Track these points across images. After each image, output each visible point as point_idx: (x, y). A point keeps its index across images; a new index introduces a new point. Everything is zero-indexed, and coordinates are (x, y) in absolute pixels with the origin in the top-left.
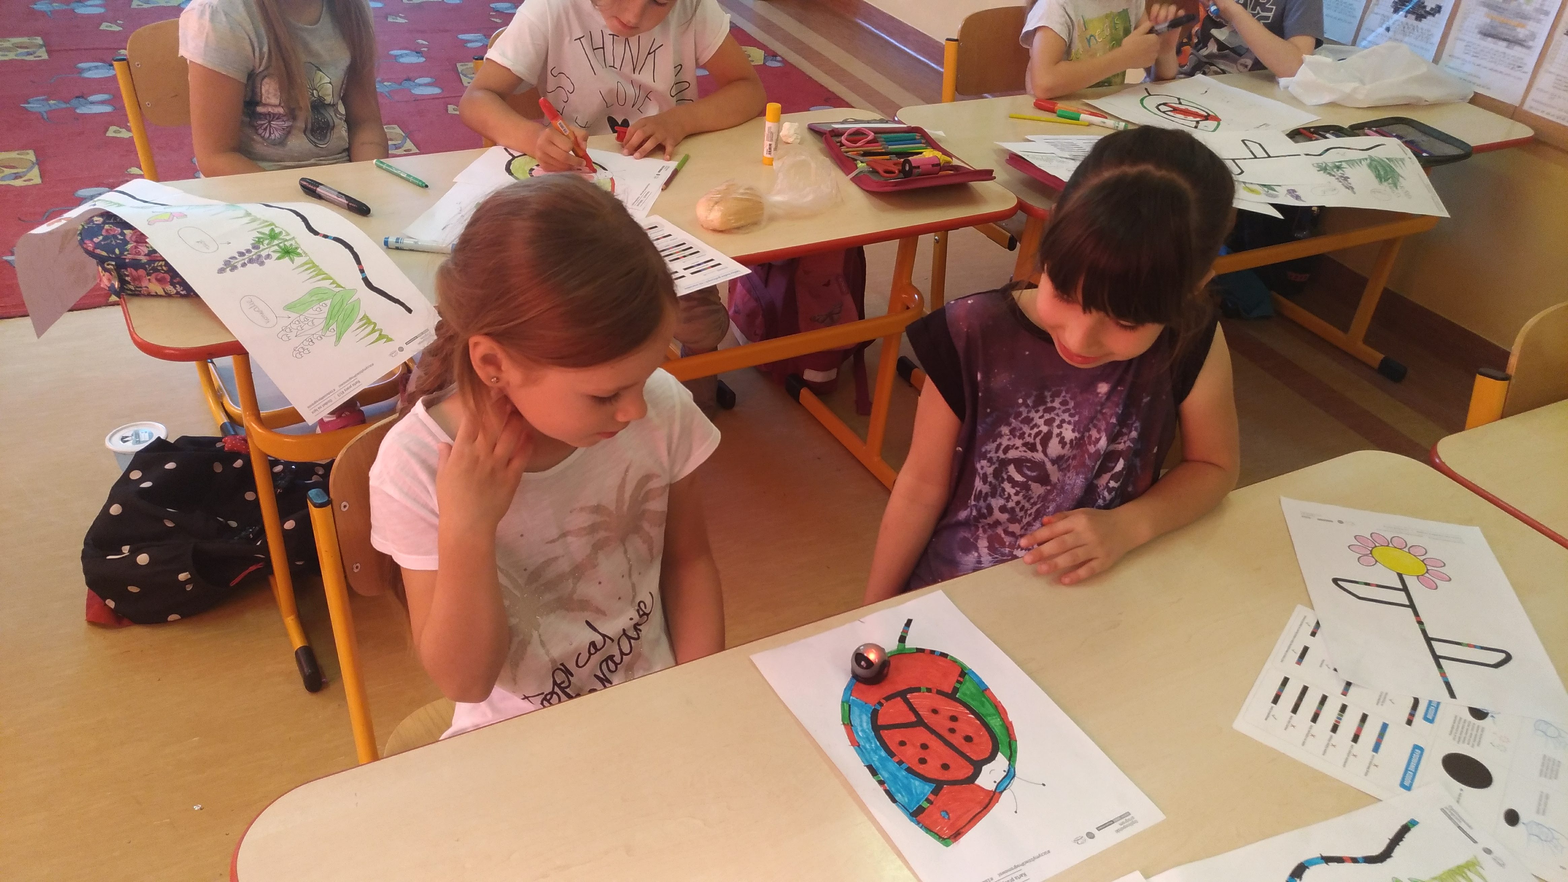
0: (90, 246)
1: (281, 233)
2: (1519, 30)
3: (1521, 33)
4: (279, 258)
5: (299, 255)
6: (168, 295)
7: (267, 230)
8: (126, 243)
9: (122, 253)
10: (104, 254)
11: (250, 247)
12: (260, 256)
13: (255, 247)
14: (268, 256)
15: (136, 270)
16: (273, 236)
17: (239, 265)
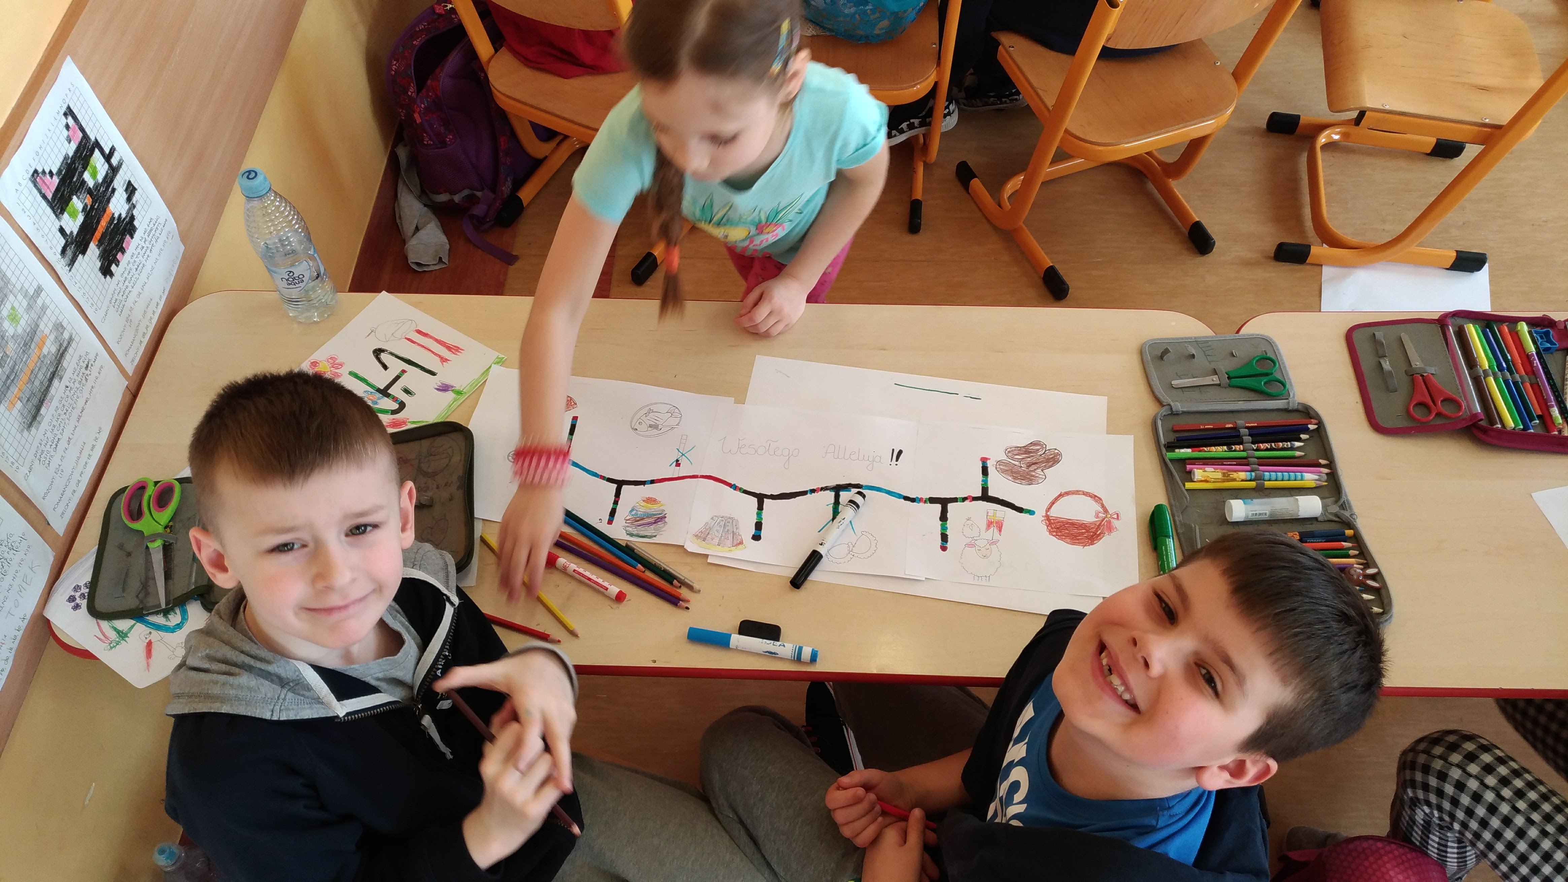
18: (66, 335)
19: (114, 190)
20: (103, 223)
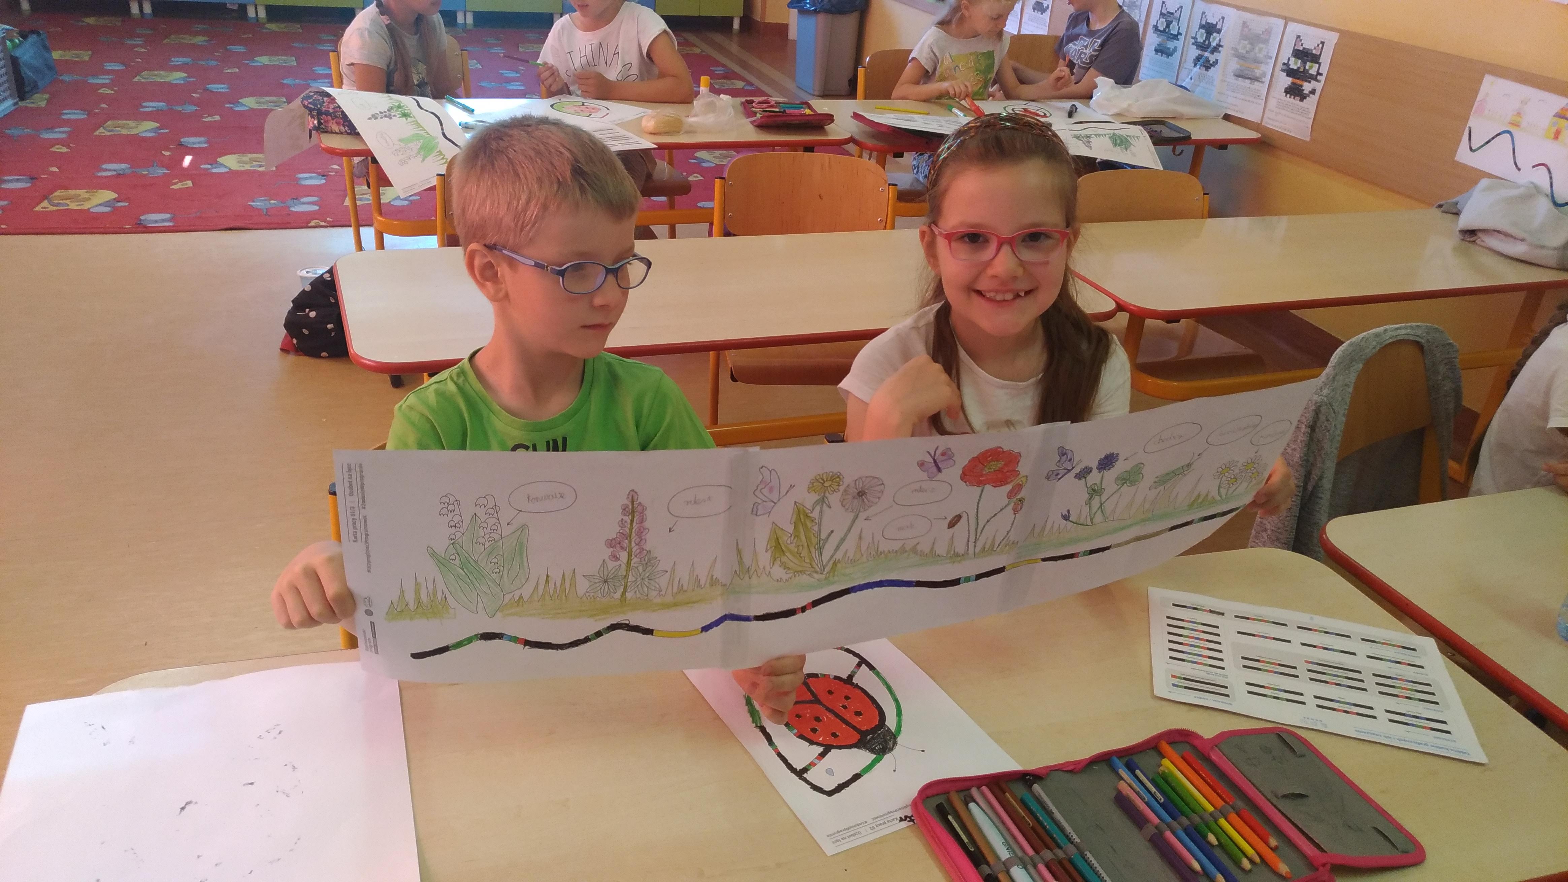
0: (306, 104)
1: (403, 106)
2: (1256, 71)
3: (1258, 73)
4: (400, 117)
5: (411, 117)
6: (341, 133)
7: (397, 104)
8: (323, 102)
9: (321, 107)
10: (313, 107)
11: (386, 110)
12: (390, 115)
13: (388, 110)
14: (395, 116)
15: (327, 116)
16: (399, 107)
17: (379, 118)
18: (1263, 79)
19: (1310, 82)
20: (1298, 82)
